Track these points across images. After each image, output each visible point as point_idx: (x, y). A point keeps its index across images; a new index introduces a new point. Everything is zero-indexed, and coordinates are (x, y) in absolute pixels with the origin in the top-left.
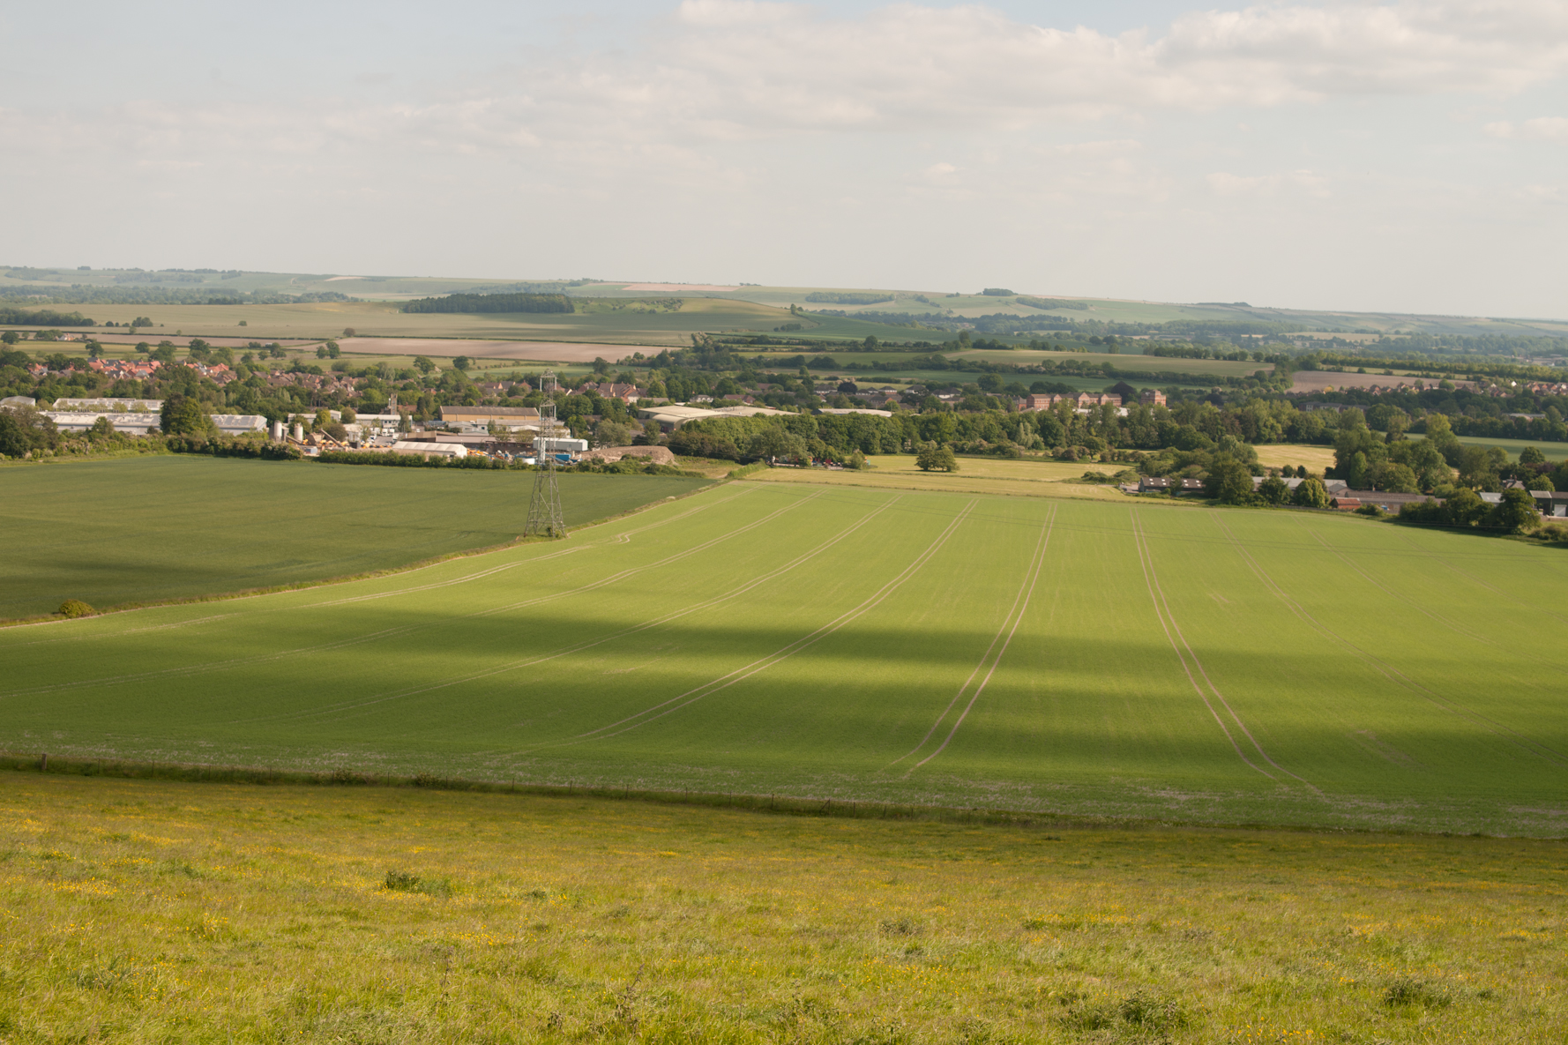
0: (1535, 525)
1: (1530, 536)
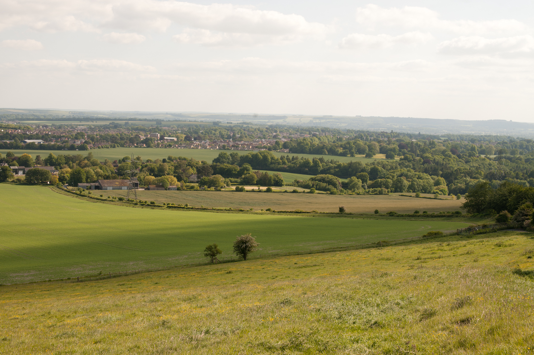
0: (13, 178)
1: (11, 182)
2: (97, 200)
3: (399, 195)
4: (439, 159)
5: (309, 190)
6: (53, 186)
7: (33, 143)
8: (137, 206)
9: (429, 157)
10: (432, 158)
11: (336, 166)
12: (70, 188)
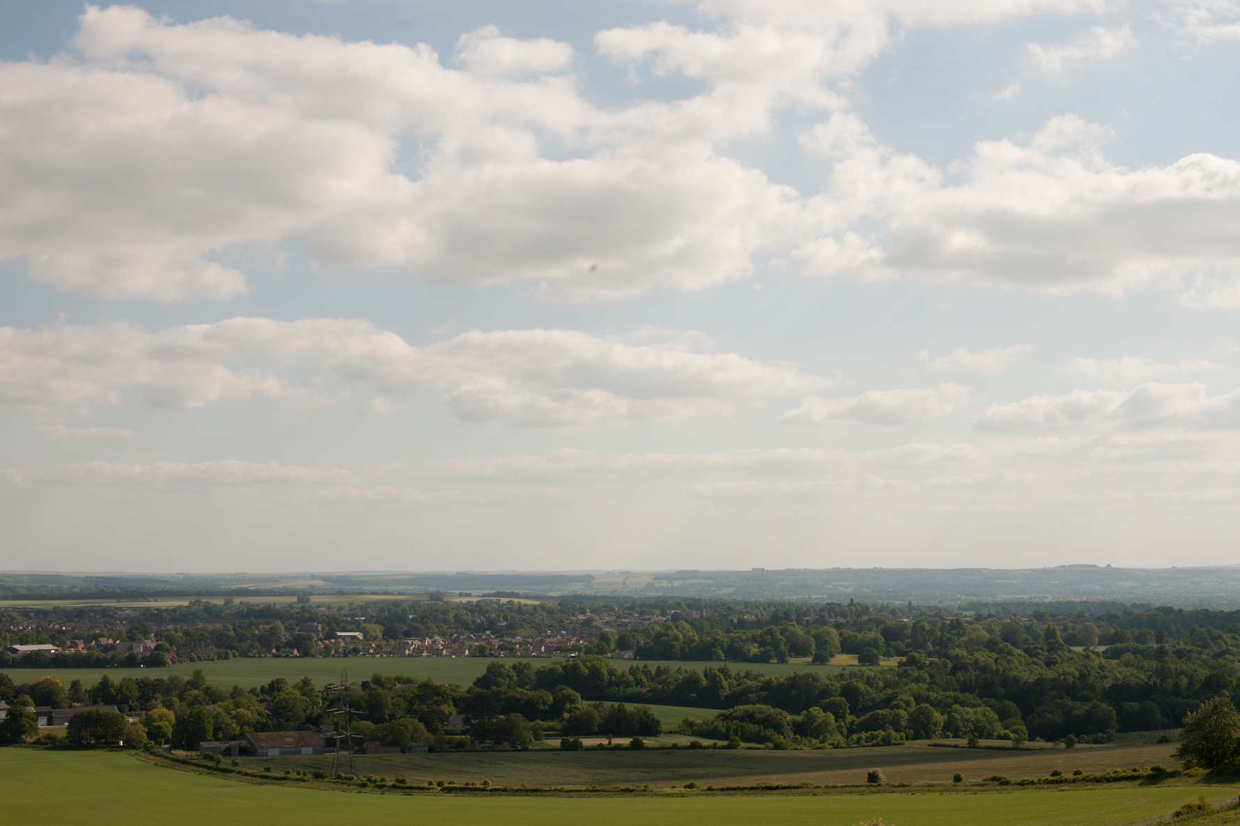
0: (36, 734)
1: (32, 743)
2: (265, 780)
3: (929, 745)
4: (986, 660)
5: (725, 743)
6: (136, 751)
7: (38, 652)
8: (368, 789)
9: (962, 657)
10: (970, 659)
11: (761, 684)
12: (181, 753)
